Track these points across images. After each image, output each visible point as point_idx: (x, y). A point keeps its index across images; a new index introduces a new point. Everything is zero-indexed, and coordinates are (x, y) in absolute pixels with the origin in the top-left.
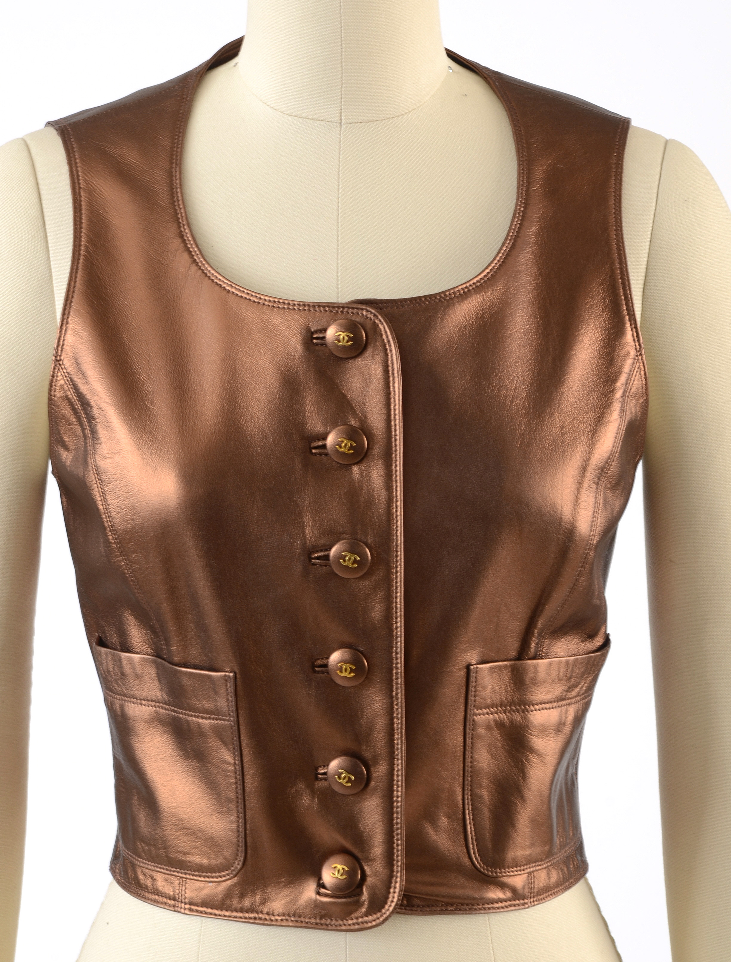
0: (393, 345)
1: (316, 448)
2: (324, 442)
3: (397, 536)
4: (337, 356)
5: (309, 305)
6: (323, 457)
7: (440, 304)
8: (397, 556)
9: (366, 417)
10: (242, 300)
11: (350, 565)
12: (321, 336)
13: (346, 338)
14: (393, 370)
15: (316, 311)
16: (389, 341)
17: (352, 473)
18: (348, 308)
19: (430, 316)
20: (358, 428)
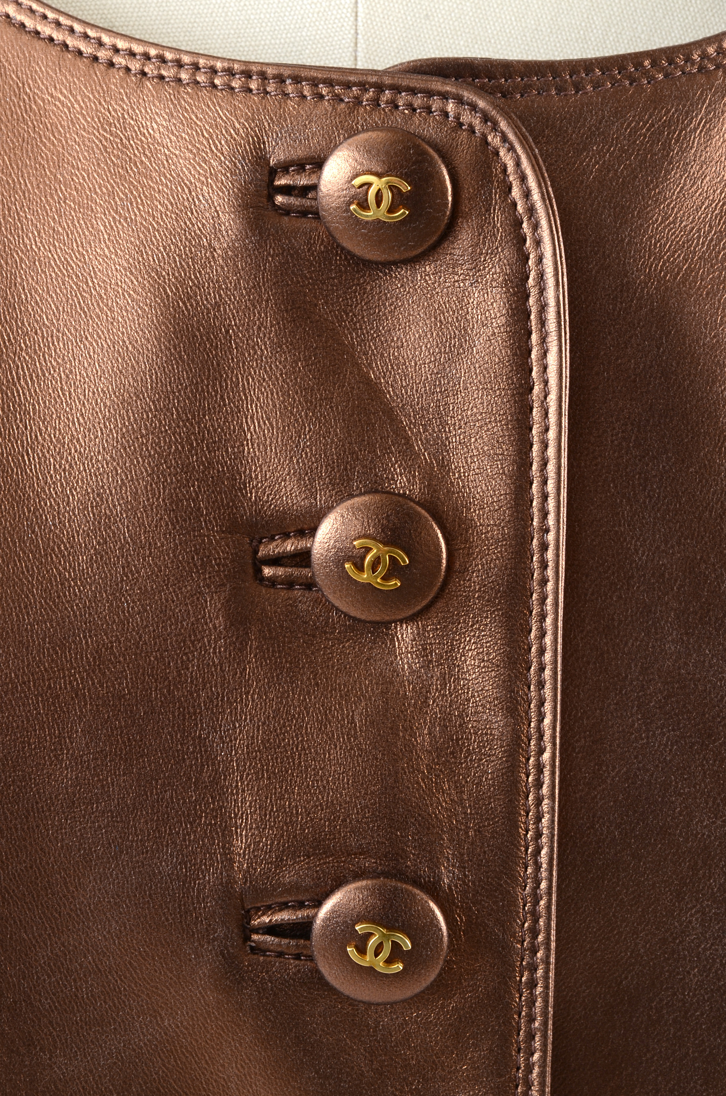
0: (544, 223)
1: (275, 561)
2: (302, 544)
3: (538, 867)
4: (353, 256)
5: (263, 76)
6: (297, 592)
7: (702, 79)
8: (534, 932)
9: (444, 466)
10: (38, 45)
11: (380, 964)
12: (303, 181)
13: (387, 196)
14: (543, 308)
15: (286, 95)
16: (531, 210)
17: (392, 652)
18: (397, 89)
19: (668, 124)
20: (418, 503)
